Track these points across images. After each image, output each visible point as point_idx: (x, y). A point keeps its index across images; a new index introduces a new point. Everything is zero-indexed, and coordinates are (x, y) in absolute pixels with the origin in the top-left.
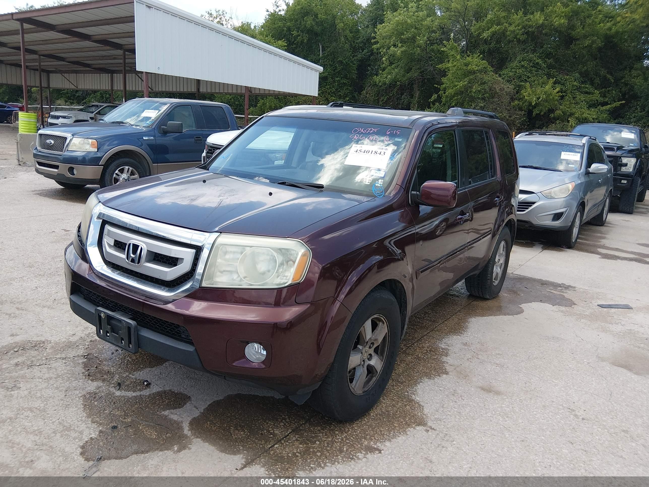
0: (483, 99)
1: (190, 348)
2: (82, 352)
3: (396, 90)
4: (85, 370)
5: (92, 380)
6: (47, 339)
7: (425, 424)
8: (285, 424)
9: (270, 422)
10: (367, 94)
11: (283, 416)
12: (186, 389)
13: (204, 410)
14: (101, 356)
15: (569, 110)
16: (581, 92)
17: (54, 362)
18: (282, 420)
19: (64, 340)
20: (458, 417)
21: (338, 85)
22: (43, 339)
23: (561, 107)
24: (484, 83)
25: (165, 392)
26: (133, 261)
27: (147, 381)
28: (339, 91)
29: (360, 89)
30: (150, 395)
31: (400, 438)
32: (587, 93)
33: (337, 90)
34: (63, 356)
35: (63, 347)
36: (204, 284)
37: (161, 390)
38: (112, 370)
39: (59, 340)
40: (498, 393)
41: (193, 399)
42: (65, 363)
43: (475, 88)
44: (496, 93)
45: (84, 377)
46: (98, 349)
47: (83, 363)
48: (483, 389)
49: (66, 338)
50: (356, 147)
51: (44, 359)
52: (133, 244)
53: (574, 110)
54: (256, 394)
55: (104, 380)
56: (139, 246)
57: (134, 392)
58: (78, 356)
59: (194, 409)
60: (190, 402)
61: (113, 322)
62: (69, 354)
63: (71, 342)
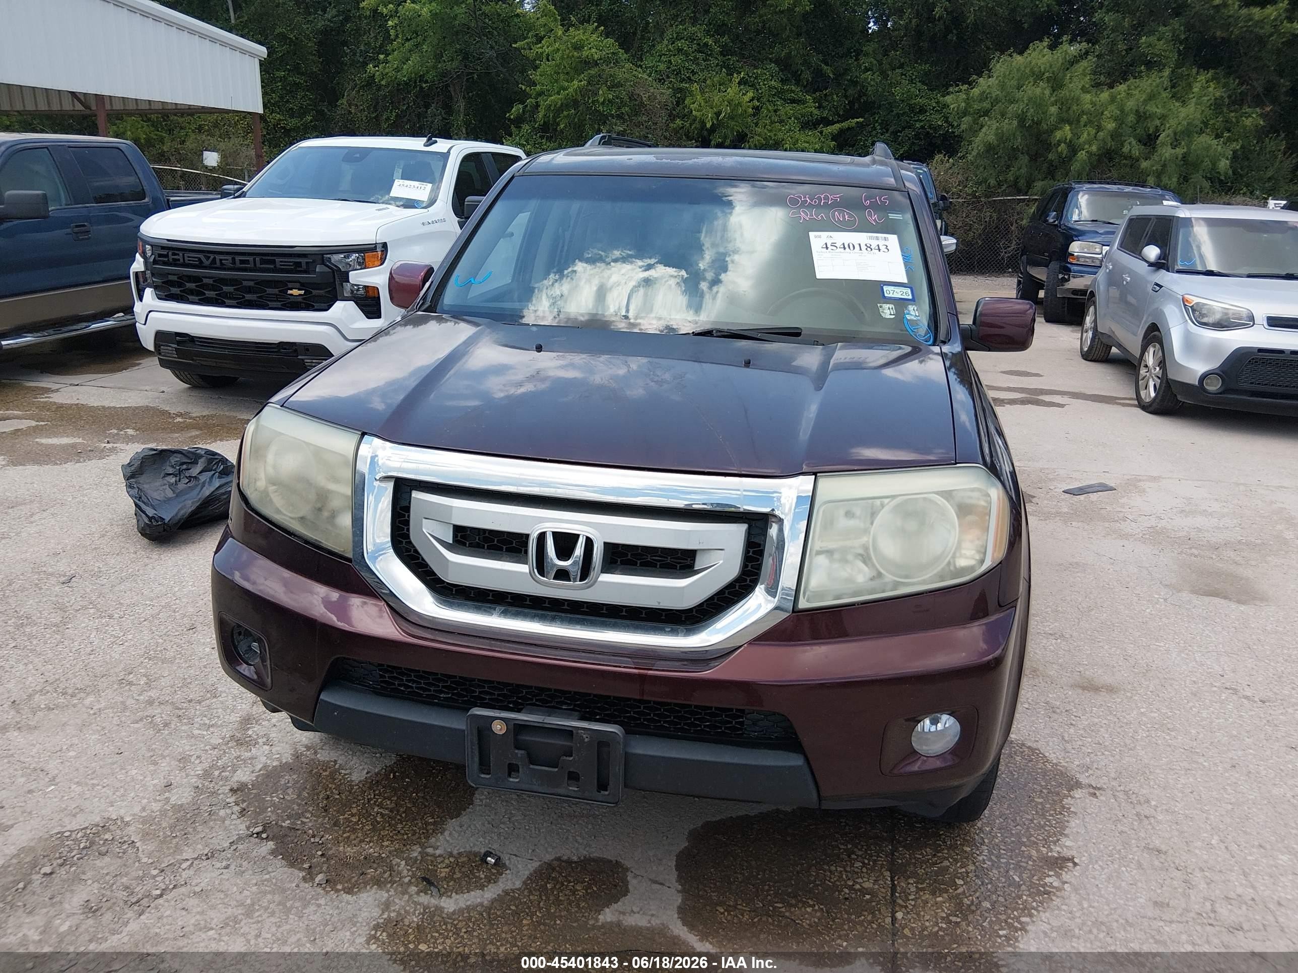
0: (620, 117)
1: (795, 761)
2: (243, 827)
3: (411, 96)
4: (301, 869)
5: (349, 891)
6: (106, 815)
7: (1078, 785)
8: (863, 863)
9: (833, 868)
10: (350, 105)
11: (842, 847)
12: (590, 846)
14: (303, 823)
15: (772, 134)
16: (785, 100)
17: (191, 872)
18: (849, 856)
19: (156, 806)
20: (1106, 753)
21: (284, 88)
22: (97, 819)
23: (758, 130)
24: (619, 85)
25: (550, 866)
26: (562, 574)
27: (488, 854)
28: (288, 101)
30: (524, 883)
31: (1072, 824)
32: (793, 101)
33: (282, 97)
34: (201, 849)
35: (172, 827)
36: (803, 604)
37: (536, 864)
38: (371, 850)
39: (144, 809)
40: (1111, 690)
41: (627, 863)
42: (227, 867)
43: (603, 94)
44: (642, 104)
45: (320, 890)
46: (274, 805)
47: (274, 853)
48: (1084, 688)
49: (156, 801)
50: (820, 237)
51: (155, 872)
52: (555, 534)
53: (780, 135)
54: (740, 814)
55: (379, 883)
56: (578, 536)
57: (483, 890)
58: (240, 839)
59: (656, 887)
60: (629, 874)
62: (214, 841)
63: (182, 805)
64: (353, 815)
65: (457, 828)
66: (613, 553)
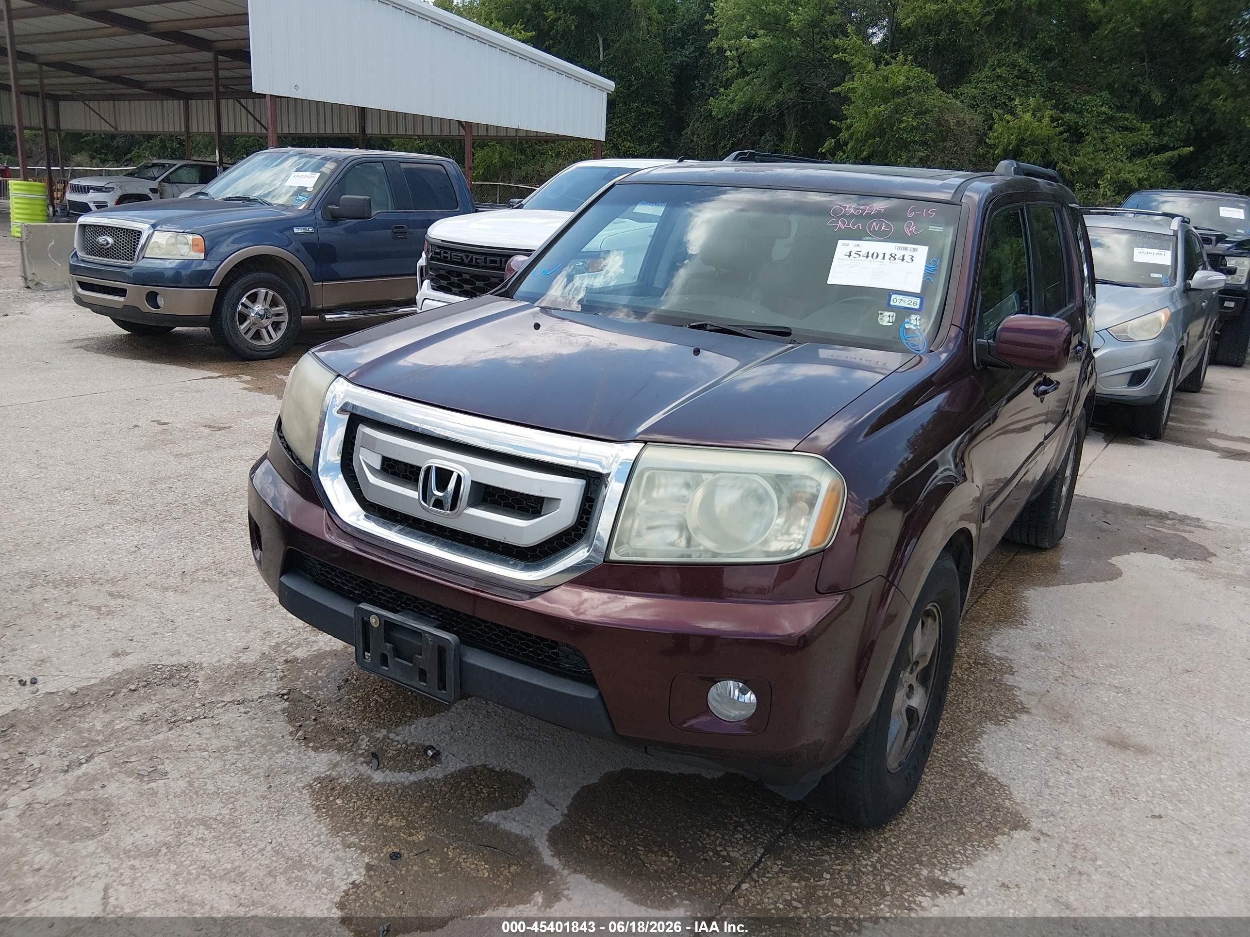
0: (924, 143)
1: (588, 693)
2: (275, 688)
3: (749, 125)
4: (293, 726)
5: (315, 749)
6: (192, 659)
7: (1026, 826)
13: (569, 808)
14: (318, 694)
16: (1115, 127)
17: (221, 711)
19: (228, 661)
20: (1085, 806)
21: (637, 116)
22: (184, 661)
23: (1077, 159)
25: (474, 770)
26: (438, 503)
27: (431, 748)
28: (639, 129)
29: (679, 125)
30: (446, 777)
32: (1126, 129)
33: (634, 127)
34: (238, 696)
35: (230, 677)
36: (614, 556)
37: (464, 765)
38: (351, 724)
39: (219, 661)
40: (1142, 750)
41: (537, 784)
42: (246, 713)
45: (296, 744)
46: (307, 678)
47: (284, 710)
48: (1110, 743)
49: (231, 657)
50: (847, 245)
51: (197, 705)
52: (437, 468)
53: (1103, 164)
55: (340, 749)
56: (452, 472)
57: (411, 773)
58: (269, 695)
59: (547, 806)
60: (533, 791)
61: (398, 635)
62: (250, 693)
63: (245, 664)
64: (355, 697)
65: (424, 725)
66: (485, 493)
